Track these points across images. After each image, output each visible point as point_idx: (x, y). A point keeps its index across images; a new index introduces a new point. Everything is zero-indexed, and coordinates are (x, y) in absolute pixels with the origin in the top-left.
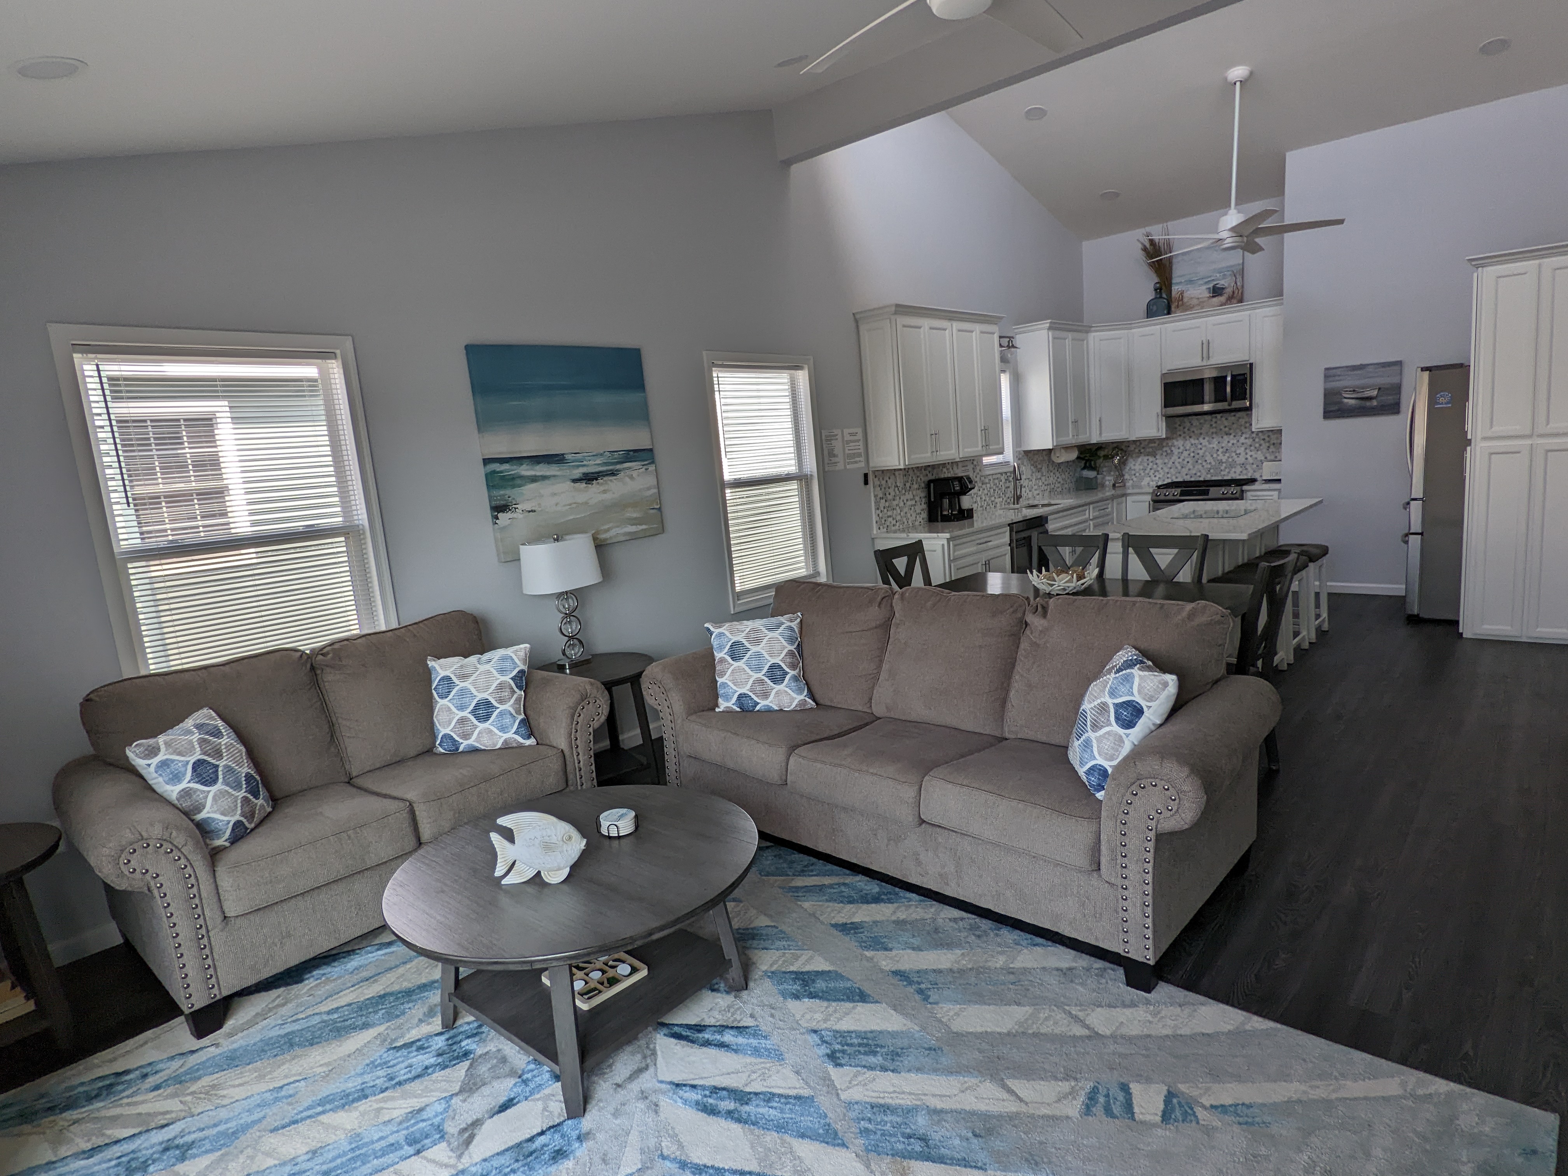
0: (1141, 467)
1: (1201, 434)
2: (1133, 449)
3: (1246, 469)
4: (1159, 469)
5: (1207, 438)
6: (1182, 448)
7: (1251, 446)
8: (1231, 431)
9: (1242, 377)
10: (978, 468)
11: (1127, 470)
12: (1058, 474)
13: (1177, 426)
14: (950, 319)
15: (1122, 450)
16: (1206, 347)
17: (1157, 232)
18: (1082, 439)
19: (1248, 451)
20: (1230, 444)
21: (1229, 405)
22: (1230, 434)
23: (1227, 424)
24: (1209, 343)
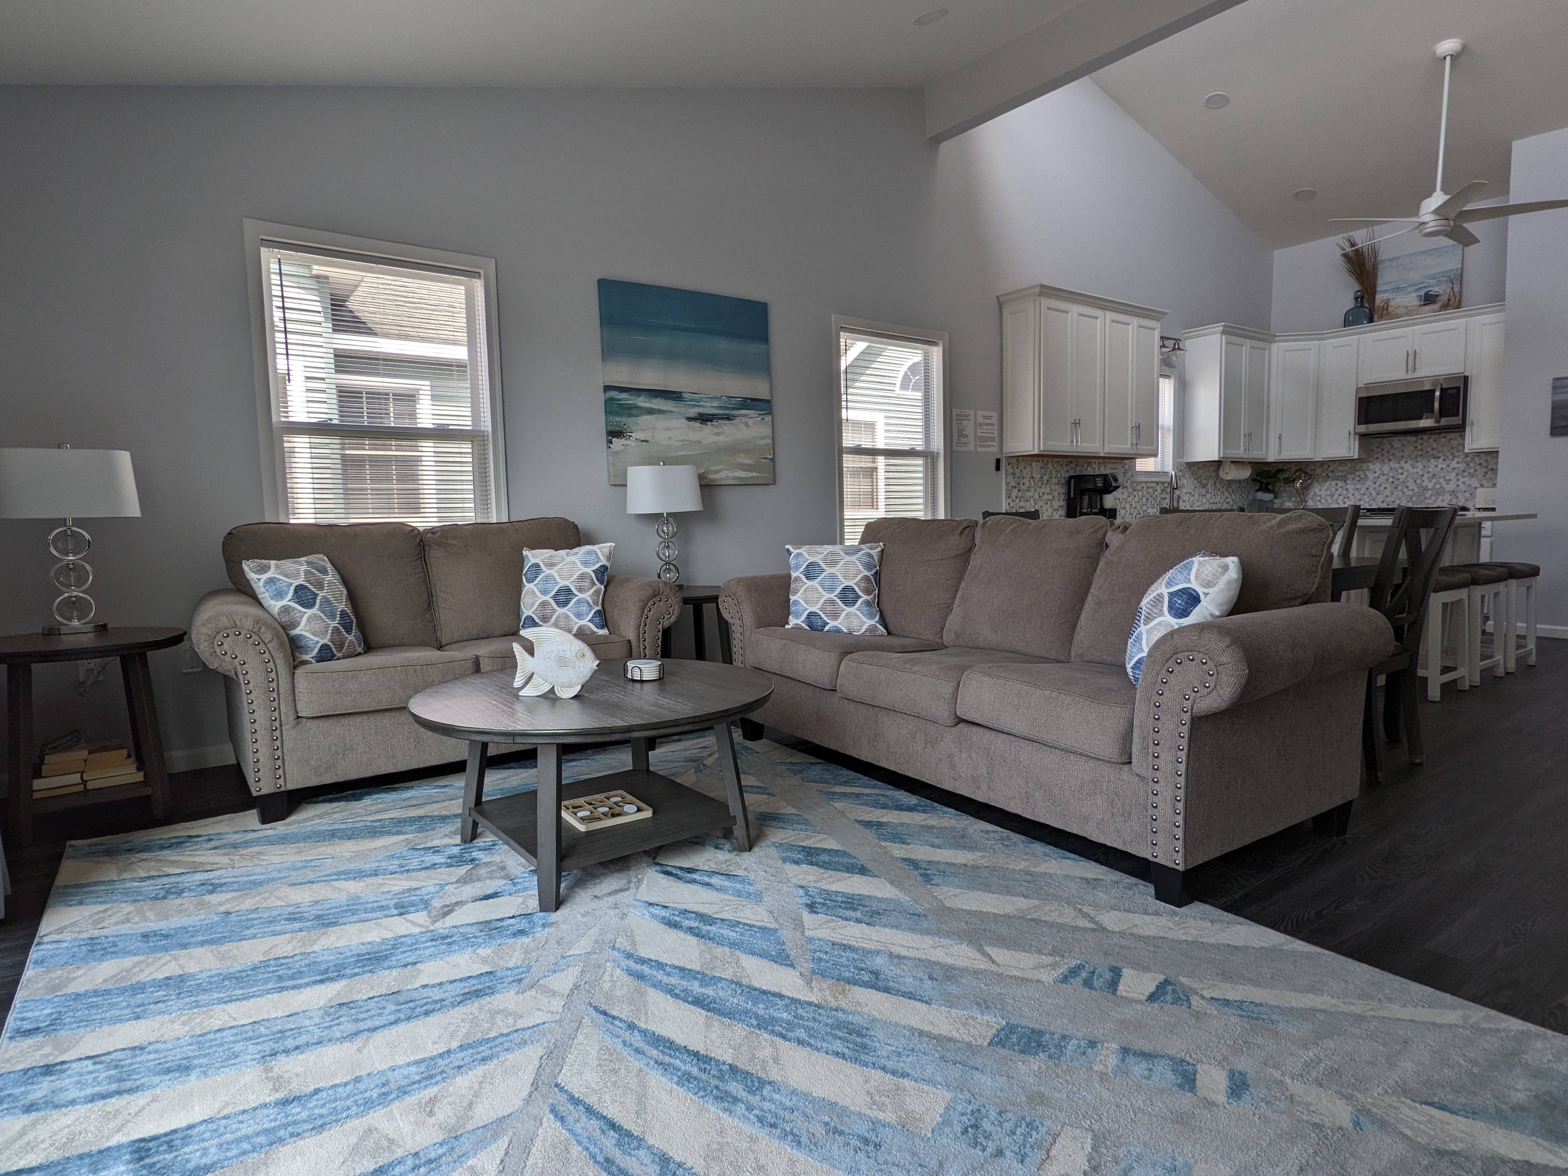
0: (1328, 493)
1: (1403, 457)
2: (1319, 473)
3: (1457, 498)
4: (1350, 495)
5: (1410, 462)
6: (1379, 472)
7: (1464, 471)
8: (1440, 454)
9: (1454, 391)
10: (1130, 473)
11: (1310, 496)
12: (1227, 494)
13: (1373, 448)
14: (1104, 309)
15: (1306, 473)
16: (1412, 358)
17: (1361, 237)
18: (1257, 455)
19: (1460, 477)
20: (1438, 469)
21: (1437, 422)
22: (1439, 458)
23: (1435, 446)
24: (1415, 354)
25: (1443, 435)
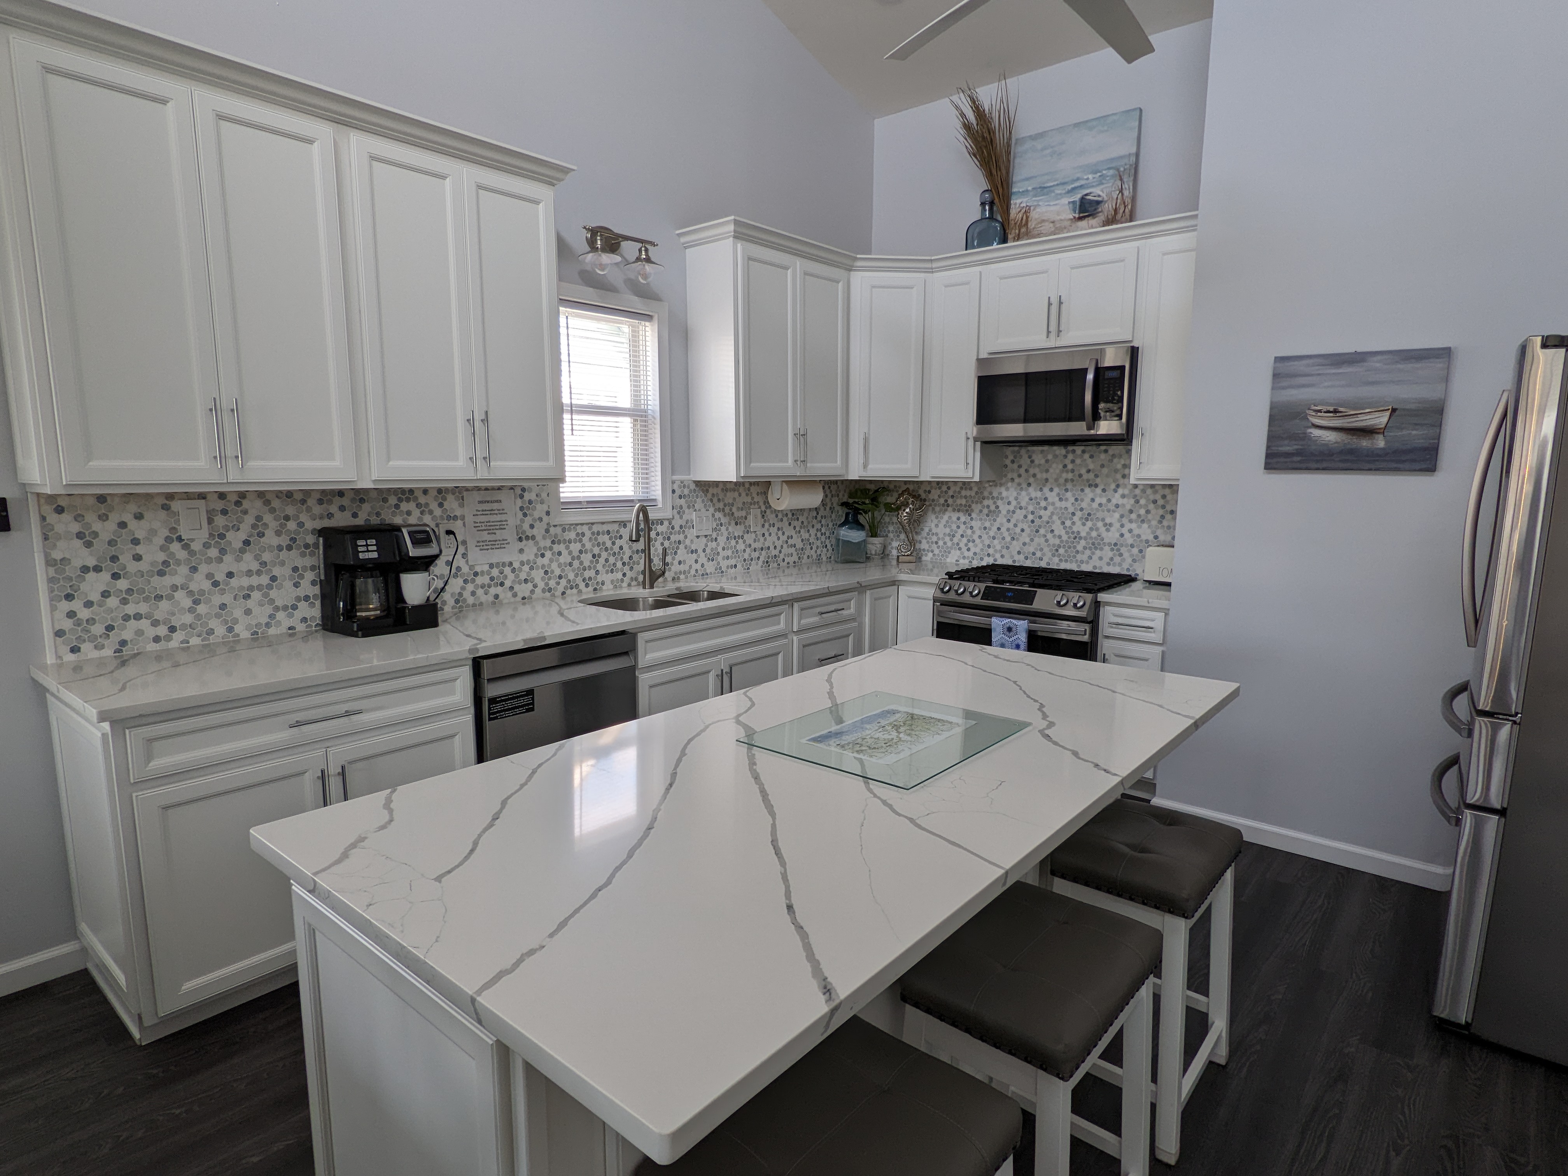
0: (948, 531)
1: (1047, 480)
2: (936, 497)
3: (1121, 555)
4: (975, 537)
5: (1056, 490)
6: (1014, 503)
7: (1131, 511)
8: (1098, 480)
9: (1115, 374)
11: (924, 534)
13: (1008, 462)
15: (917, 497)
16: (1056, 311)
17: (990, 95)
19: (1125, 520)
20: (1095, 505)
21: (1092, 428)
22: (1096, 486)
23: (1091, 467)
24: (1060, 303)
25: (1103, 448)
